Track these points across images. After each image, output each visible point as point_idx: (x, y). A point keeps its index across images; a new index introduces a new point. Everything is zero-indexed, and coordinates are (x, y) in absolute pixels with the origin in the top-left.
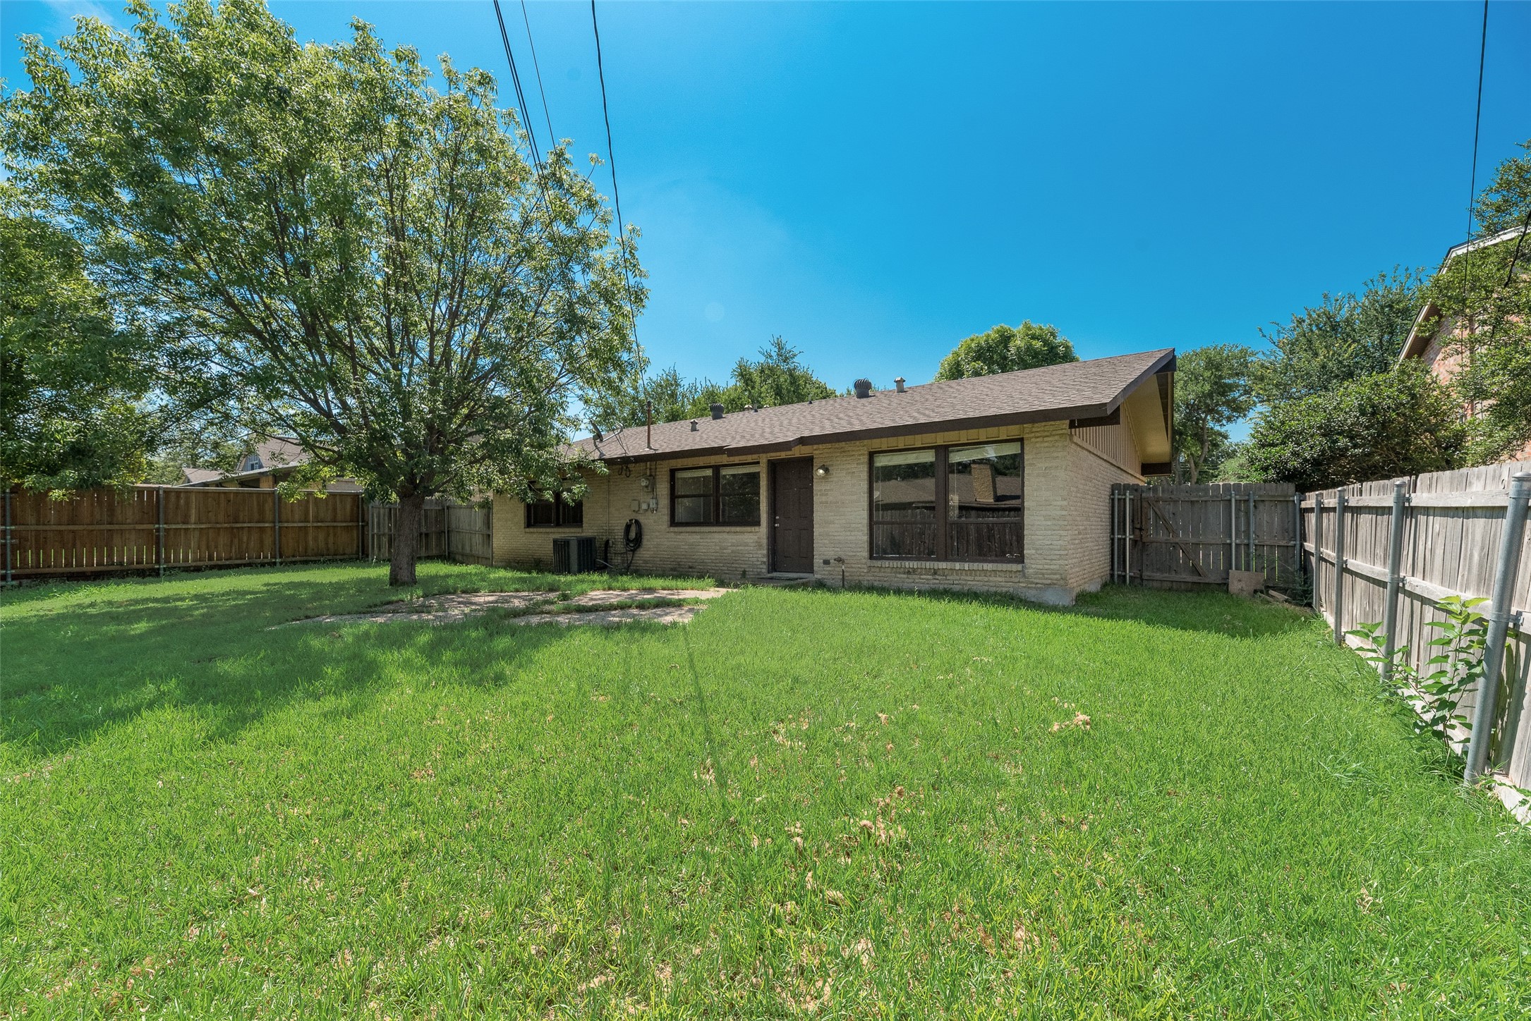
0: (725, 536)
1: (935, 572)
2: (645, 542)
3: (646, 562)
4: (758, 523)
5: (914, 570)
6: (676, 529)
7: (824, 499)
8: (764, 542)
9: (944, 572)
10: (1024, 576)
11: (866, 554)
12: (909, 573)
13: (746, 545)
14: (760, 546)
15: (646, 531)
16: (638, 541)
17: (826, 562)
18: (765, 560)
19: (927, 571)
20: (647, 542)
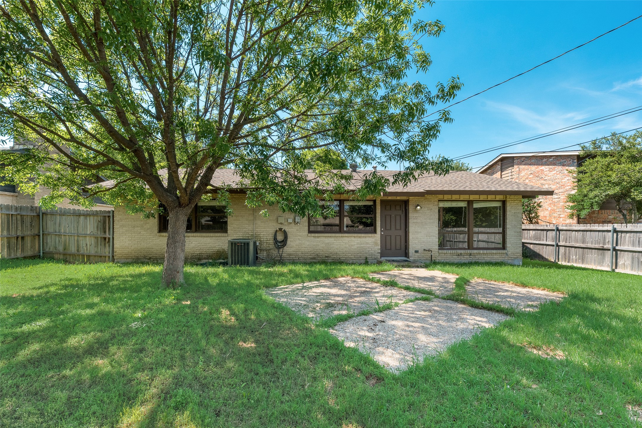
0: (353, 239)
1: (470, 255)
2: (288, 242)
3: (290, 255)
4: (375, 232)
5: (461, 254)
6: (313, 235)
7: (415, 221)
8: (379, 242)
9: (474, 255)
10: (507, 255)
11: (437, 247)
12: (458, 255)
13: (367, 243)
14: (376, 244)
15: (289, 235)
16: (284, 242)
17: (416, 252)
18: (380, 251)
19: (467, 254)
20: (290, 242)
